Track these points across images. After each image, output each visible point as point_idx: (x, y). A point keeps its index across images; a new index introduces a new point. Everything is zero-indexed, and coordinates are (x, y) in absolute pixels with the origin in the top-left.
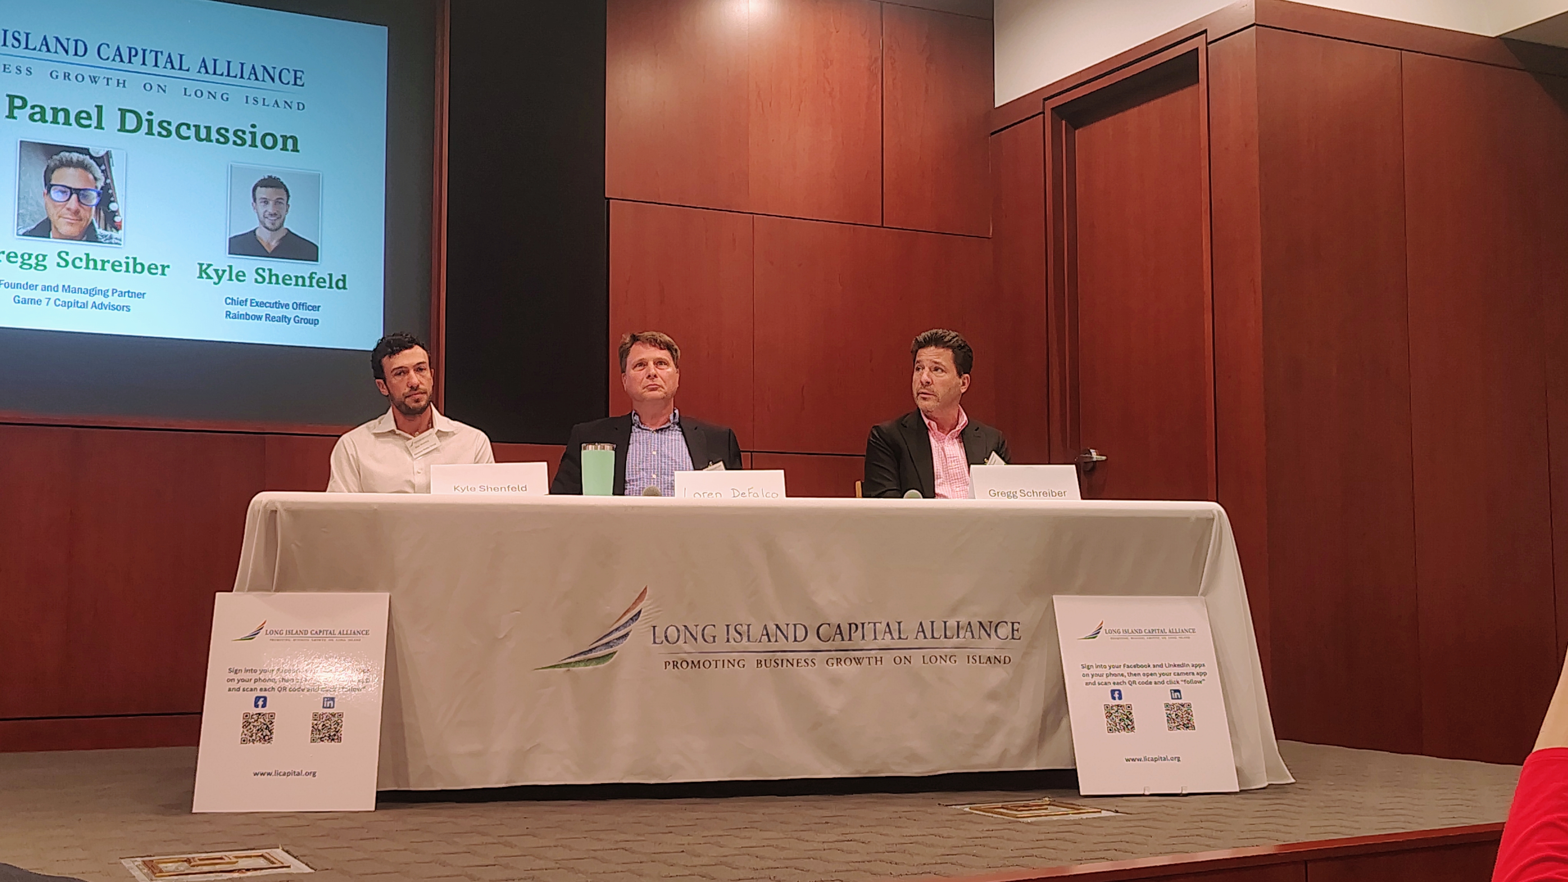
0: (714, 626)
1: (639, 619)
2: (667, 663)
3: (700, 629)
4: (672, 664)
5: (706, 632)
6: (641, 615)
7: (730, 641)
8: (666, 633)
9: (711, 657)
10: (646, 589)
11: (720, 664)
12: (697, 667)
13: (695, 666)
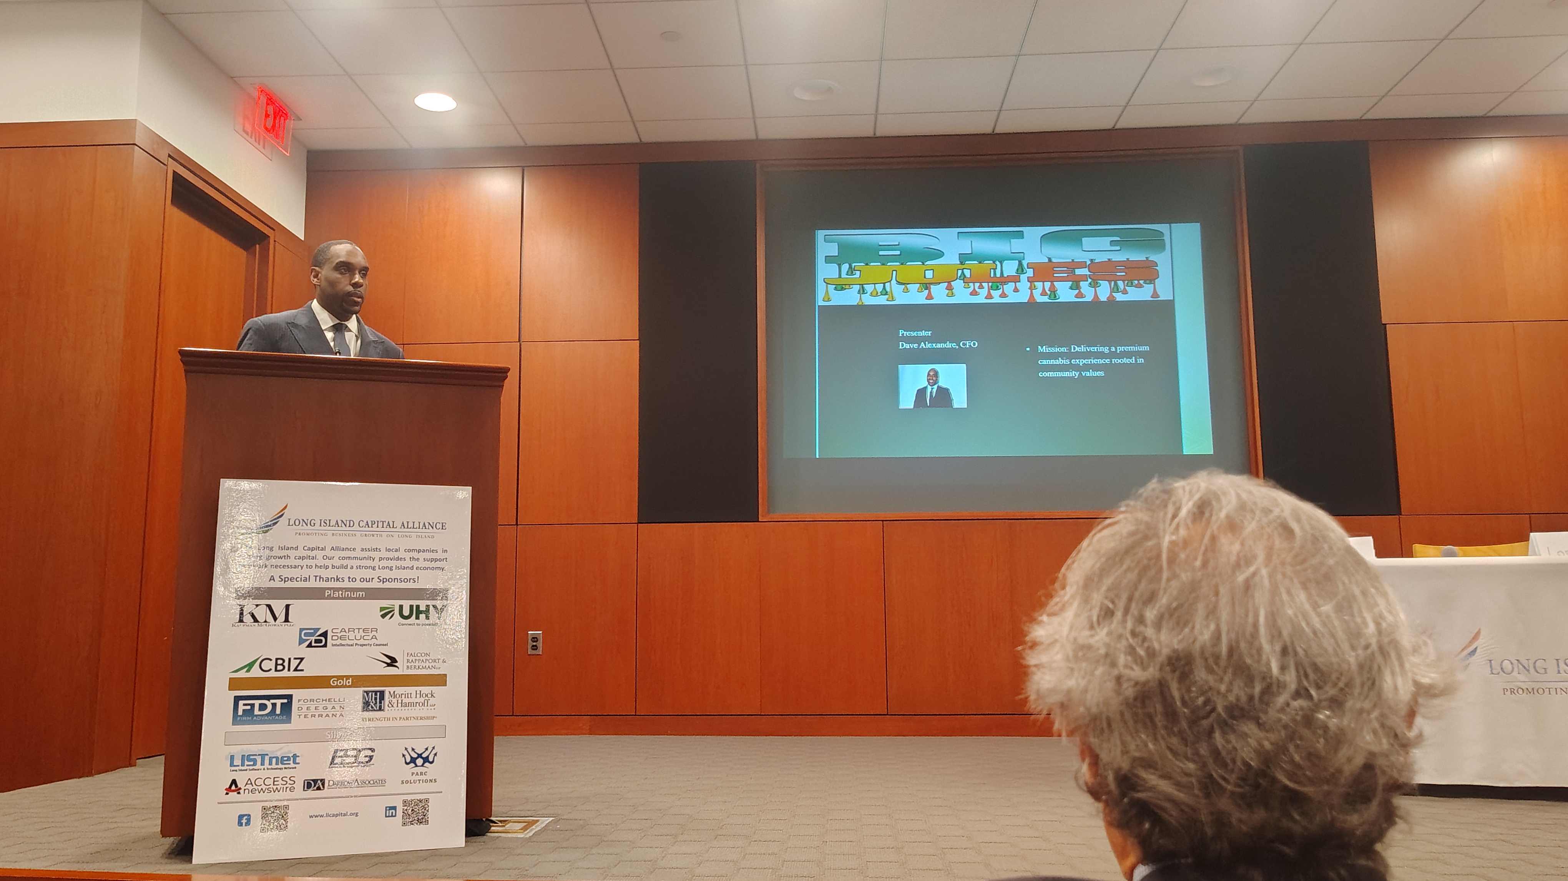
0: (1544, 660)
1: (1476, 655)
2: (1506, 690)
3: (1531, 662)
4: (1509, 690)
5: (1538, 664)
6: (1478, 651)
7: (1561, 672)
8: (1501, 665)
9: (1544, 685)
10: (1480, 630)
11: (1553, 692)
12: (1532, 693)
13: (1530, 693)
